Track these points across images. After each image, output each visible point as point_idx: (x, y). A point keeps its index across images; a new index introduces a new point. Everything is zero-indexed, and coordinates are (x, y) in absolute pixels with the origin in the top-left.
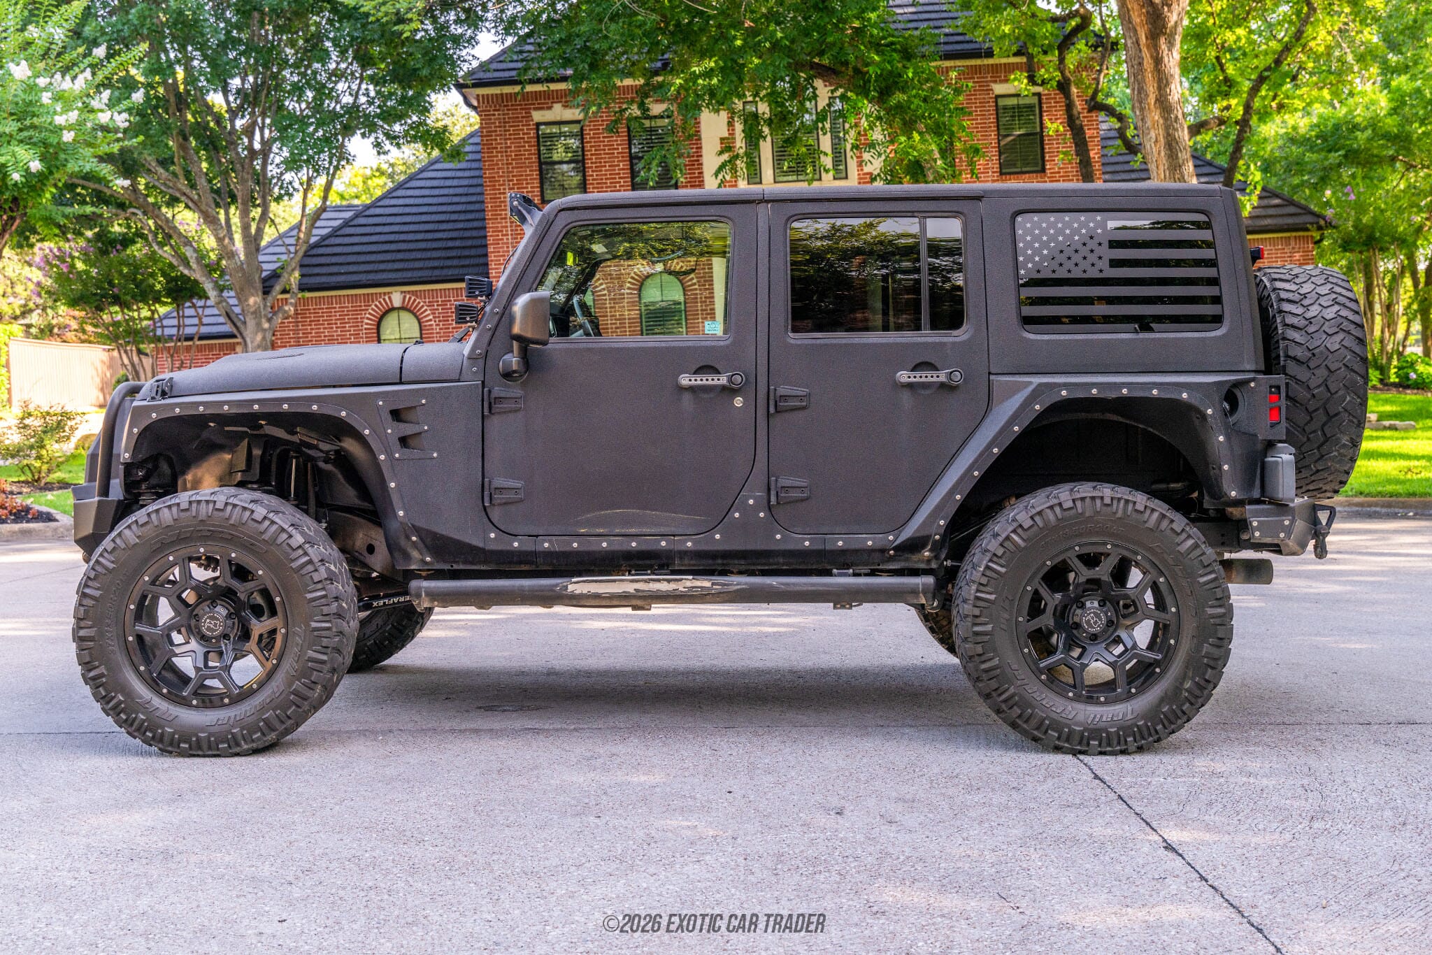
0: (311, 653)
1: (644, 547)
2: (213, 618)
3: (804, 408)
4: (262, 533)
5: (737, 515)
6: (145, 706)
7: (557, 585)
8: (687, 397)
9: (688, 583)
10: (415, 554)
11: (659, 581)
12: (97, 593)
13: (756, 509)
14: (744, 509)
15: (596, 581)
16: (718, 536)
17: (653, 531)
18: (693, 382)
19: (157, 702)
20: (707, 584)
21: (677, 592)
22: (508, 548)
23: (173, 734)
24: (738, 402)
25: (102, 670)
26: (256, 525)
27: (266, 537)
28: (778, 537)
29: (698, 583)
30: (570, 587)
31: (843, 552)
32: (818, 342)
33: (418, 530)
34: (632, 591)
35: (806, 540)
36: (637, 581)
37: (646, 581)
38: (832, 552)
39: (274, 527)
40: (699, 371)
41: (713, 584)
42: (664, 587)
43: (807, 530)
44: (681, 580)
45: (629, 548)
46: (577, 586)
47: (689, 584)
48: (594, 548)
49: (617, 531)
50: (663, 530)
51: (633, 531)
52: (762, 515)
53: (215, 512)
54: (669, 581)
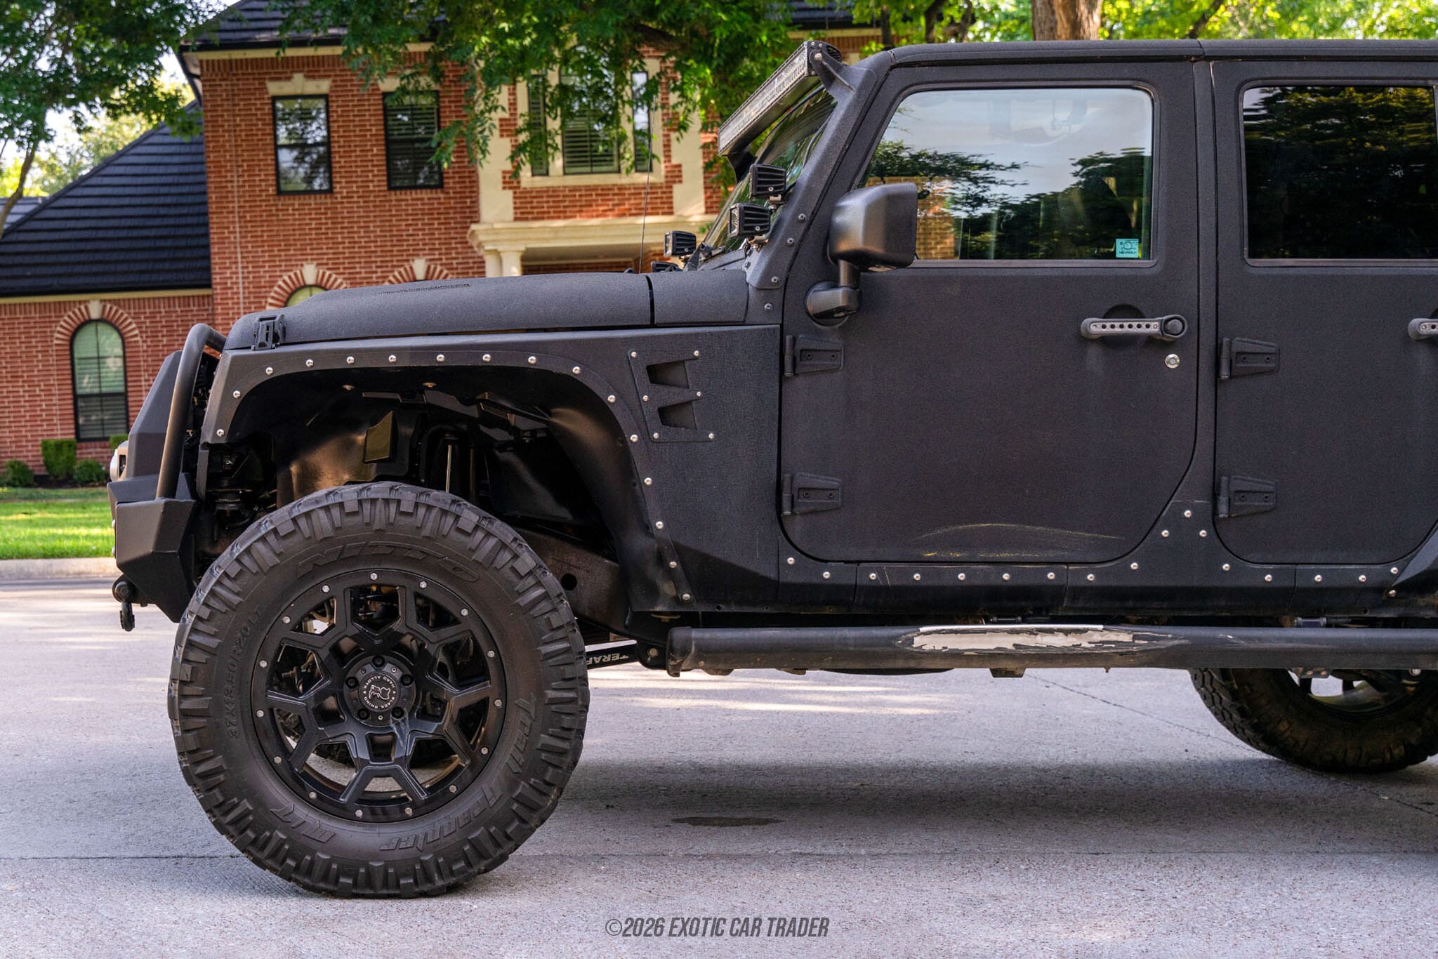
0: (545, 739)
1: (1021, 582)
2: (380, 683)
3: (1271, 371)
4: (473, 551)
5: (1165, 533)
6: (284, 821)
7: (897, 637)
8: (1094, 352)
9: (1095, 635)
10: (667, 588)
11: (1051, 631)
12: (213, 643)
13: (1195, 524)
14: (1177, 523)
15: (956, 632)
16: (1134, 566)
17: (1037, 556)
18: (1108, 330)
19: (302, 812)
20: (1126, 638)
21: (1078, 650)
22: (815, 580)
23: (329, 863)
24: (1172, 360)
25: (217, 762)
26: (462, 538)
27: (479, 556)
28: (1226, 567)
29: (1112, 636)
30: (916, 639)
31: (1320, 590)
32: (1291, 271)
33: (680, 552)
34: (1010, 647)
35: (1268, 572)
36: (1018, 632)
37: (1031, 632)
38: (1306, 590)
39: (492, 542)
40: (1111, 313)
41: (1135, 638)
42: (1059, 641)
43: (1269, 558)
44: (1085, 631)
45: (999, 582)
46: (929, 639)
47: (1097, 637)
48: (946, 581)
49: (982, 555)
50: (1051, 555)
51: (1005, 555)
52: (1203, 533)
53: (399, 518)
54: (1067, 632)
